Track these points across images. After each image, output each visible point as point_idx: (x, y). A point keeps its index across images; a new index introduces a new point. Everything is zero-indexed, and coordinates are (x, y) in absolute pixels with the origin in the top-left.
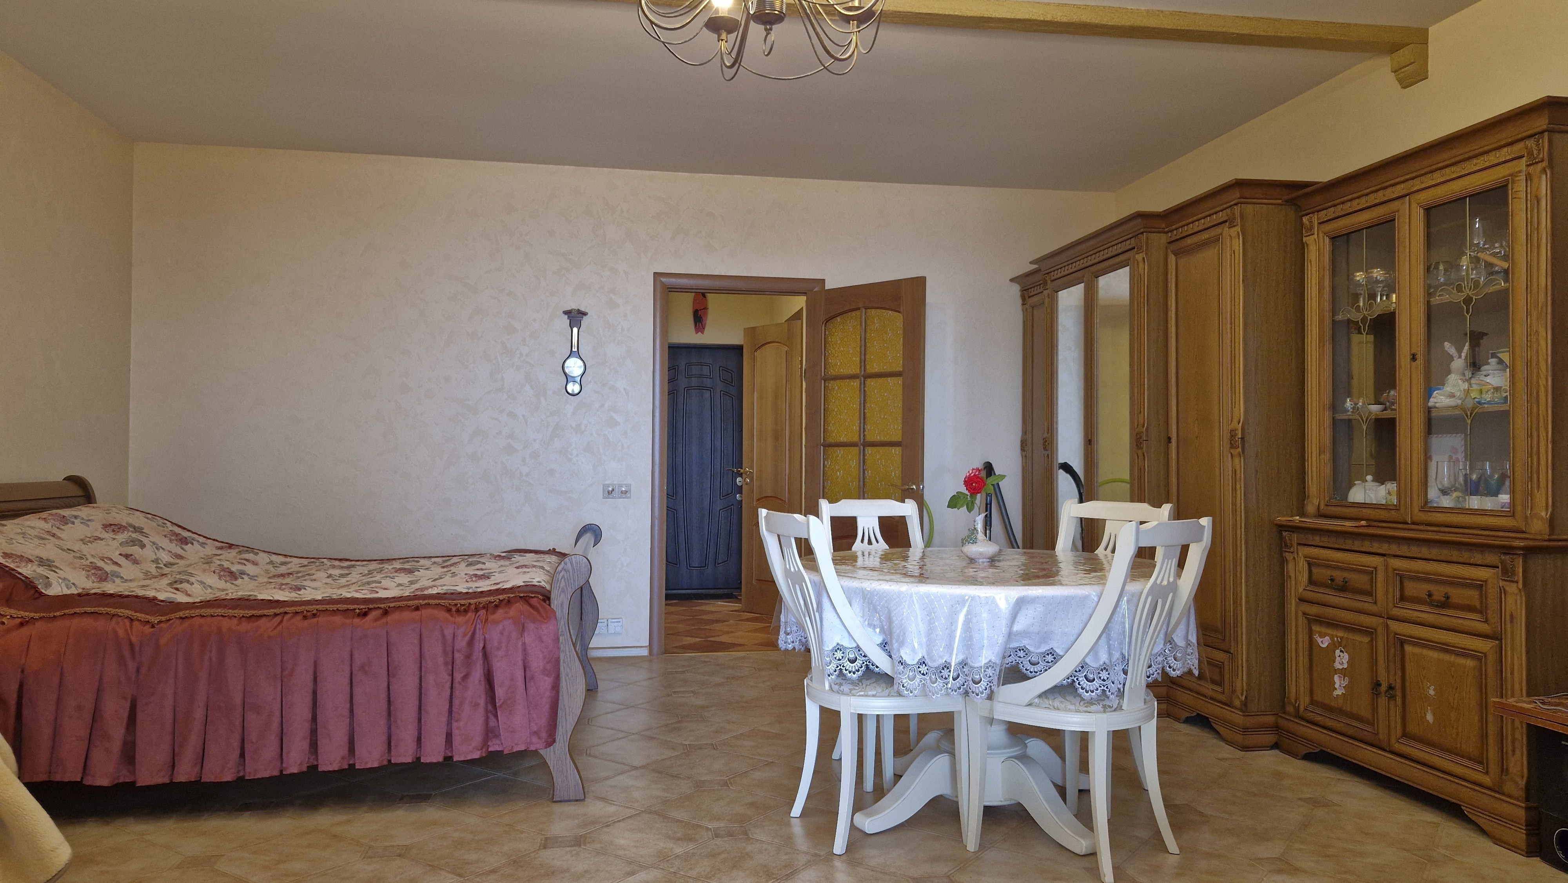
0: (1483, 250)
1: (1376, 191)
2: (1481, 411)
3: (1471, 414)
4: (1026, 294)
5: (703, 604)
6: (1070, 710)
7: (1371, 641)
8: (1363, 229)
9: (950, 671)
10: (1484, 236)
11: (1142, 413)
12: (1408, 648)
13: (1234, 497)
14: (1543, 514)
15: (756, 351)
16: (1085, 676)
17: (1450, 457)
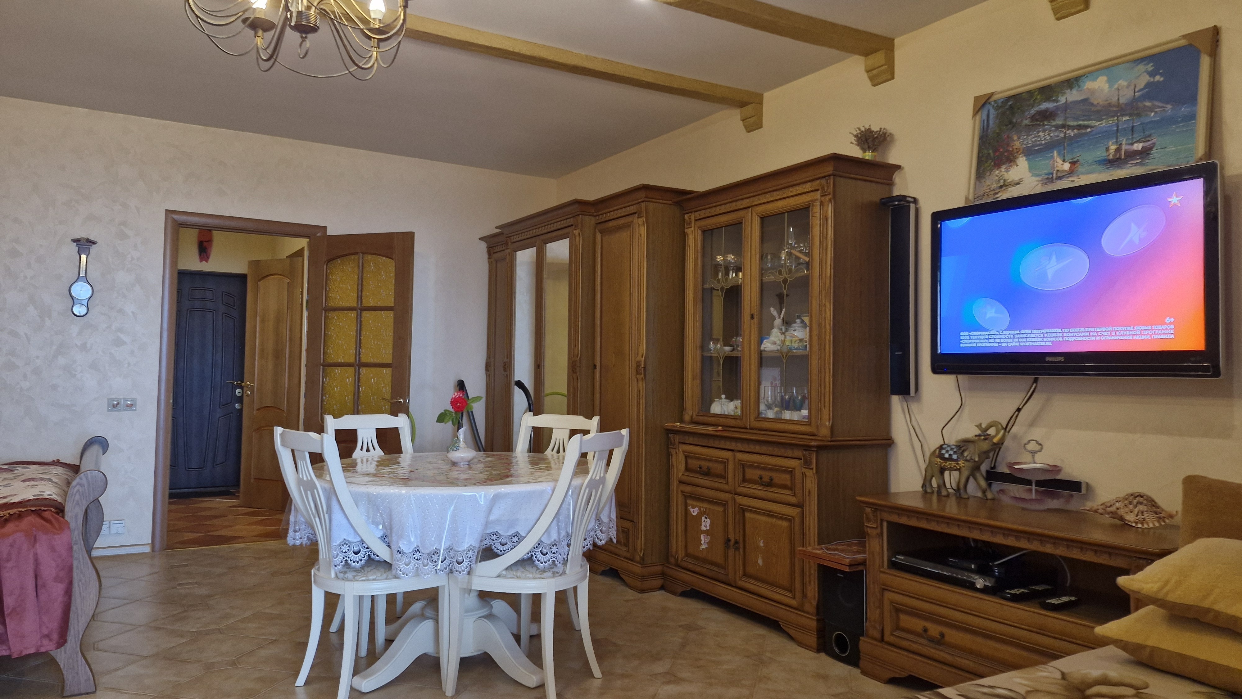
0: (794, 248)
1: (731, 202)
2: (791, 355)
3: (786, 356)
4: (491, 251)
5: (202, 501)
6: (529, 578)
7: (725, 510)
8: (722, 227)
9: (439, 556)
10: (795, 239)
11: (577, 347)
12: (747, 515)
13: (639, 409)
14: (827, 423)
15: (260, 280)
16: (541, 551)
17: (772, 383)
